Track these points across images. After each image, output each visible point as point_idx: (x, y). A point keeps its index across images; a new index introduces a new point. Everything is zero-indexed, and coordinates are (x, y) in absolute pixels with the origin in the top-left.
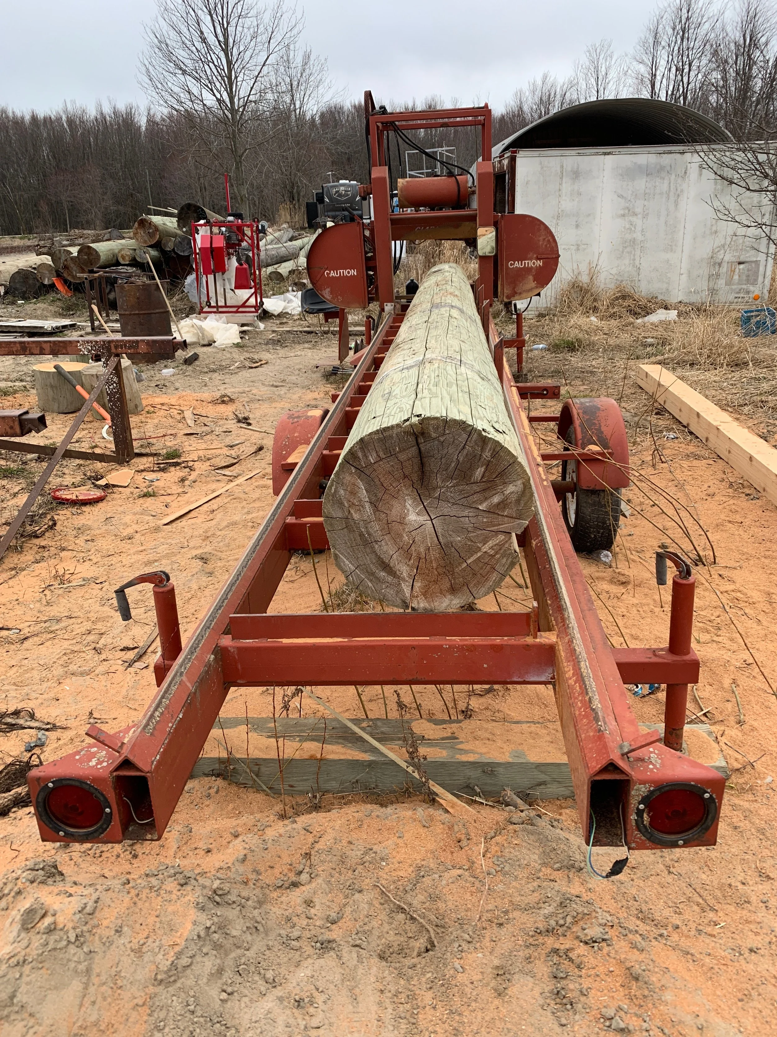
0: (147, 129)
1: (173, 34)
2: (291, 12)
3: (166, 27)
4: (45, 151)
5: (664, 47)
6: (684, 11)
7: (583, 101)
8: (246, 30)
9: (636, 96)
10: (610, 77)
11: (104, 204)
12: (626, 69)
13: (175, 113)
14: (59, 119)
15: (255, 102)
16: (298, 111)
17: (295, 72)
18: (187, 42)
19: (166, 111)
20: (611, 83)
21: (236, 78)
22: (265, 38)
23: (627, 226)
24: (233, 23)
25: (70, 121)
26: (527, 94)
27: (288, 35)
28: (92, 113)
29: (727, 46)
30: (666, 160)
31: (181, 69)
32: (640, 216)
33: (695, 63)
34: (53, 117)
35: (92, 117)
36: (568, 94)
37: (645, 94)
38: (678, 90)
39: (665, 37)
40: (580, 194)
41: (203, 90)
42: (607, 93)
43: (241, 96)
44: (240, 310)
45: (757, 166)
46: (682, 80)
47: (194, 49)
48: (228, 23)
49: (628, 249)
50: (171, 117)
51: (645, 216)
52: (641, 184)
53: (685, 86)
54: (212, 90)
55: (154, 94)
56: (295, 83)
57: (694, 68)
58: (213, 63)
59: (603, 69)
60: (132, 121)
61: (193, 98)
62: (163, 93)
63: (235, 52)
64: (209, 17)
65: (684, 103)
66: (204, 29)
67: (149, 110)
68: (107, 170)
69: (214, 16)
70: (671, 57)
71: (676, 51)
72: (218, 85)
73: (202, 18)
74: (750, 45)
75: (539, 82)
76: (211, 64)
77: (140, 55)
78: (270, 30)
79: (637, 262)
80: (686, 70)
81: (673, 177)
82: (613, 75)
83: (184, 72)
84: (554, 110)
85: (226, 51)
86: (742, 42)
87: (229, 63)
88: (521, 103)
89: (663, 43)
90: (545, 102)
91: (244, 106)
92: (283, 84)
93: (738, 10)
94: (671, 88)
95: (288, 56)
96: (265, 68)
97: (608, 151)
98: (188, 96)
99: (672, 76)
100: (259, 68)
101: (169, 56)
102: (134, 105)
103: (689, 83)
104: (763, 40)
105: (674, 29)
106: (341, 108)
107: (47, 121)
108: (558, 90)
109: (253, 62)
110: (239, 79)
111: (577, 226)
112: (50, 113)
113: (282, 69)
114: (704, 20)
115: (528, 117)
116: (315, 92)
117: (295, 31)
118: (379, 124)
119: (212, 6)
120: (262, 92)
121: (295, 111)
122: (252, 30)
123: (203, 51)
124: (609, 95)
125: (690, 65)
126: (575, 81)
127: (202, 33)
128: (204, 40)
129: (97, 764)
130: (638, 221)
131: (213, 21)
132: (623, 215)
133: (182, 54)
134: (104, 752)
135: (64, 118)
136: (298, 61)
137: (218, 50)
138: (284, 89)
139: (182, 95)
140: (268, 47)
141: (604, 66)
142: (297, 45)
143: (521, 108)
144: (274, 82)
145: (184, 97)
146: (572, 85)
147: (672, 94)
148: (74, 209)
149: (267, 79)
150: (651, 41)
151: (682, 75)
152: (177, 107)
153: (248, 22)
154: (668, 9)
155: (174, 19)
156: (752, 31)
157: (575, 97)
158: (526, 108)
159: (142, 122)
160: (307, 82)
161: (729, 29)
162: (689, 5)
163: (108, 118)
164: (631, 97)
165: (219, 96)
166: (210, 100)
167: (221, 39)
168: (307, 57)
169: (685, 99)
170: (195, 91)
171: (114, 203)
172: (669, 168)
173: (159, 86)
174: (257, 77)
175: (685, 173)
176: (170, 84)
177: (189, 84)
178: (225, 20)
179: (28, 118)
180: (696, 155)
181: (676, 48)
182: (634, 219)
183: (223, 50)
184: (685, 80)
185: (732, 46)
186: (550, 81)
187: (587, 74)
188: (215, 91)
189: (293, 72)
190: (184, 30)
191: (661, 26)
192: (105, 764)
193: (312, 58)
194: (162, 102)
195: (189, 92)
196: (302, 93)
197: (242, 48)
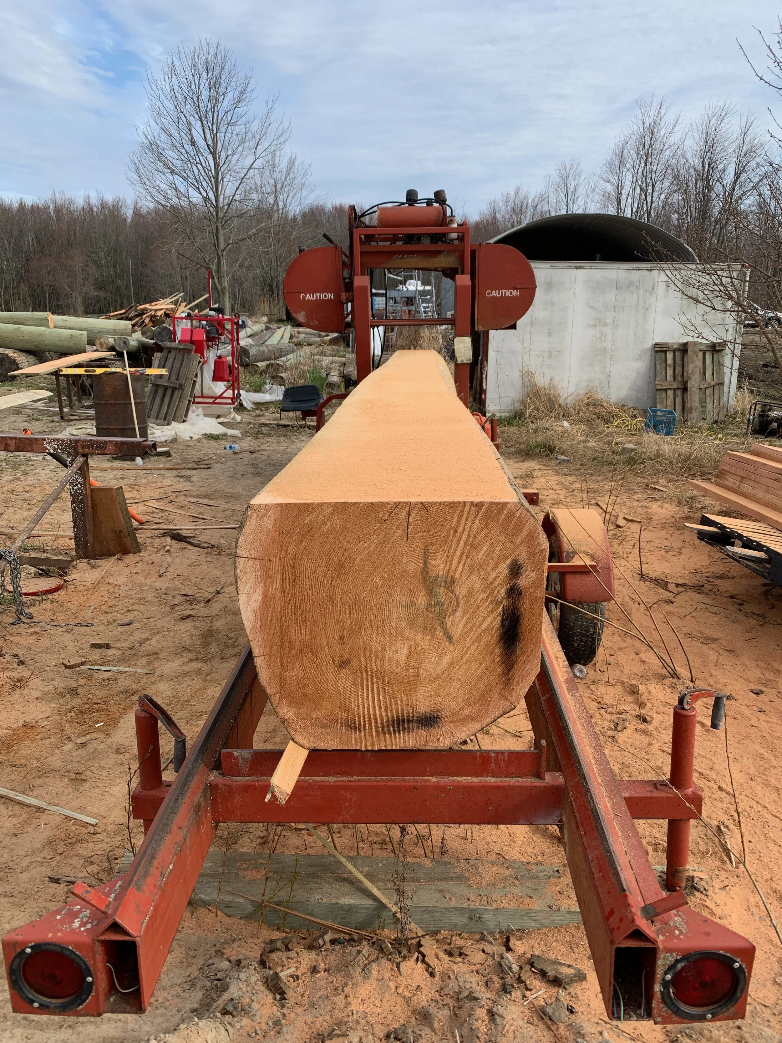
0: (132, 221)
1: (164, 137)
2: (279, 122)
3: (157, 130)
4: (30, 237)
5: (628, 170)
6: (647, 138)
7: (553, 214)
8: (234, 136)
9: (603, 212)
10: (578, 193)
11: (84, 289)
12: (593, 187)
13: (161, 208)
14: (46, 208)
15: (240, 201)
16: (280, 211)
17: (280, 176)
18: (177, 144)
19: (152, 206)
20: (580, 198)
21: (223, 178)
22: (252, 143)
23: (598, 336)
24: (223, 129)
25: (58, 210)
26: (501, 204)
27: (275, 143)
28: (80, 203)
29: (687, 171)
30: (635, 275)
31: (169, 168)
32: (610, 327)
33: (658, 186)
34: (40, 206)
35: (79, 208)
36: (539, 207)
37: (612, 211)
38: (643, 208)
39: (630, 160)
40: (552, 304)
41: (190, 189)
42: (576, 207)
43: (227, 195)
44: (218, 401)
45: (722, 288)
46: (646, 199)
47: (183, 151)
48: (218, 129)
49: (599, 357)
50: (156, 211)
51: (615, 327)
52: (611, 296)
53: (649, 205)
54: (198, 189)
55: (142, 190)
56: (279, 186)
57: (657, 189)
58: (201, 164)
59: (572, 186)
60: (118, 213)
61: (180, 195)
62: (151, 190)
63: (223, 155)
64: (200, 123)
65: (648, 220)
66: (194, 133)
67: (136, 203)
68: (90, 257)
69: (205, 122)
70: (635, 178)
71: (640, 174)
72: (205, 184)
73: (193, 123)
74: (708, 171)
75: (512, 195)
76: (199, 166)
77: (131, 154)
78: (258, 137)
79: (607, 370)
80: (650, 190)
81: (641, 292)
82: (581, 191)
83: (172, 172)
84: (526, 221)
85: (213, 154)
86: (701, 167)
87: (217, 165)
88: (495, 212)
89: (628, 166)
90: (518, 211)
91: (229, 204)
92: (267, 186)
93: (697, 139)
94: (636, 205)
95: (274, 161)
96: (251, 171)
97: (580, 265)
98: (175, 193)
99: (637, 196)
100: (245, 171)
101: (159, 156)
102: (122, 198)
103: (652, 203)
104: (721, 167)
105: (638, 154)
106: (323, 209)
107: (35, 209)
108: (530, 203)
109: (240, 165)
110: (225, 180)
111: (550, 334)
112: (38, 202)
113: (267, 172)
114: (666, 147)
115: (501, 226)
116: (298, 195)
117: (281, 140)
118: (363, 236)
119: (203, 113)
120: (248, 192)
121: (278, 210)
122: (240, 137)
123: (192, 153)
124: (578, 209)
125: (653, 186)
126: (546, 195)
127: (192, 137)
128: (193, 143)
129: (81, 926)
130: (608, 331)
131: (203, 126)
132: (595, 326)
133: (171, 155)
134: (88, 911)
135: (52, 207)
136: (283, 166)
137: (206, 153)
138: (269, 190)
139: (169, 192)
140: (255, 152)
141: (573, 183)
142: (283, 152)
143: (494, 217)
144: (259, 183)
145: (171, 193)
146: (543, 198)
147: (637, 211)
148: (55, 293)
149: (253, 181)
150: (617, 163)
151: (646, 195)
152: (163, 203)
153: (237, 129)
154: (633, 136)
155: (166, 123)
156: (710, 159)
157: (545, 209)
158: (499, 217)
159: (129, 214)
160: (291, 184)
161: (689, 156)
162: (653, 133)
163: (95, 209)
164: (598, 212)
165: (205, 194)
166: (196, 197)
167: (210, 143)
168: (292, 162)
169: (649, 216)
170: (182, 189)
171: (94, 289)
172: (637, 284)
173: (148, 183)
174: (243, 179)
175: (653, 288)
176: (158, 182)
177: (177, 182)
178: (215, 127)
179: (15, 205)
180: (662, 273)
181: (640, 171)
182: (605, 329)
183: (211, 152)
184: (649, 199)
185: (692, 171)
186: (522, 193)
187: (556, 190)
188: (201, 190)
189: (277, 175)
190: (176, 134)
191: (626, 151)
192: (89, 926)
193: (297, 163)
194: (149, 198)
195: (176, 189)
196: (286, 195)
197: (229, 153)
